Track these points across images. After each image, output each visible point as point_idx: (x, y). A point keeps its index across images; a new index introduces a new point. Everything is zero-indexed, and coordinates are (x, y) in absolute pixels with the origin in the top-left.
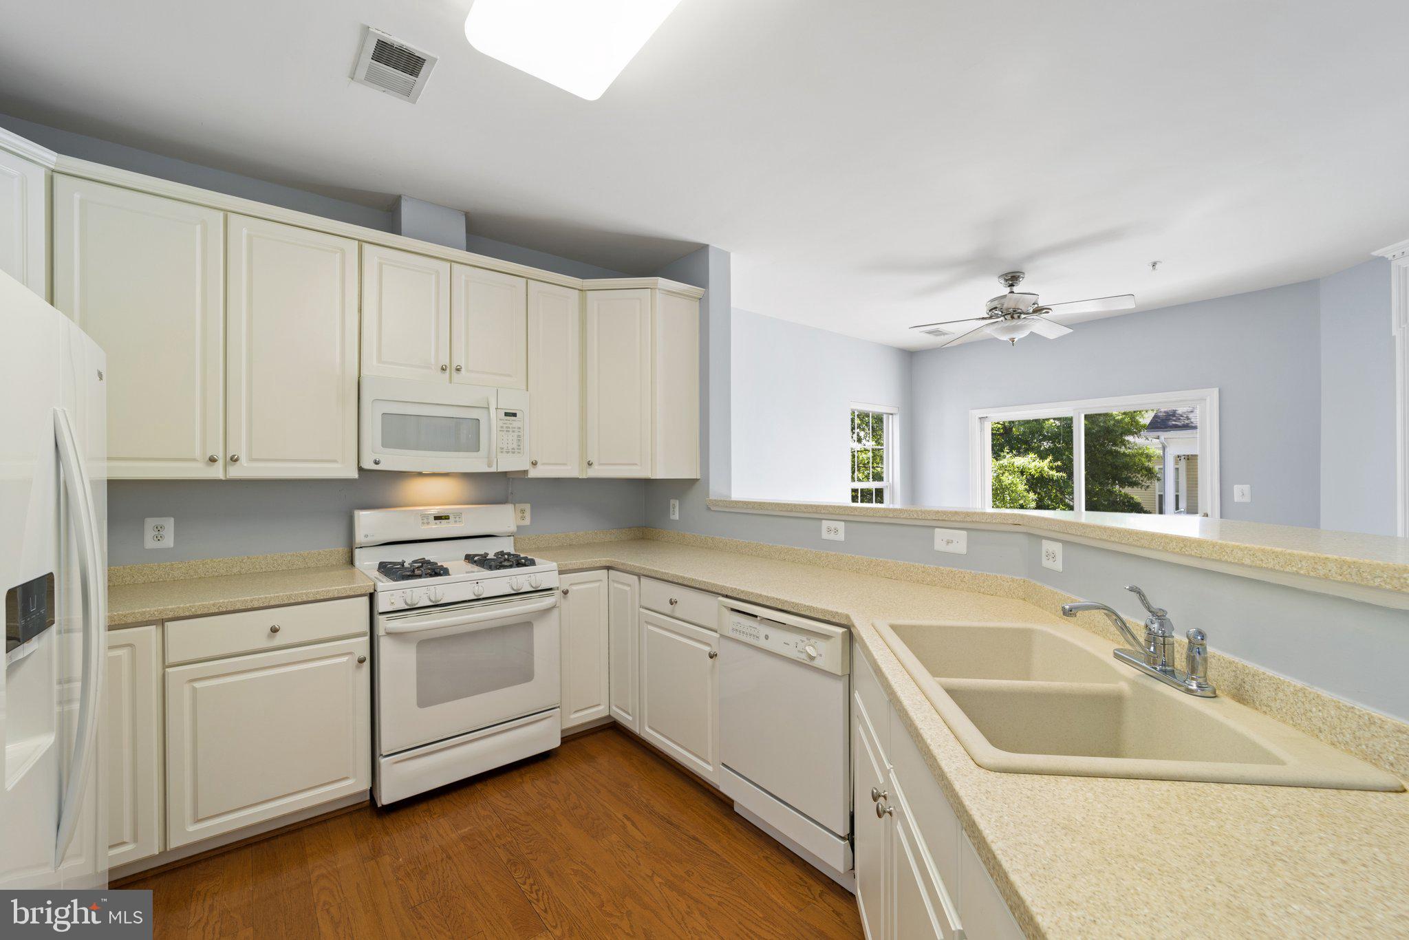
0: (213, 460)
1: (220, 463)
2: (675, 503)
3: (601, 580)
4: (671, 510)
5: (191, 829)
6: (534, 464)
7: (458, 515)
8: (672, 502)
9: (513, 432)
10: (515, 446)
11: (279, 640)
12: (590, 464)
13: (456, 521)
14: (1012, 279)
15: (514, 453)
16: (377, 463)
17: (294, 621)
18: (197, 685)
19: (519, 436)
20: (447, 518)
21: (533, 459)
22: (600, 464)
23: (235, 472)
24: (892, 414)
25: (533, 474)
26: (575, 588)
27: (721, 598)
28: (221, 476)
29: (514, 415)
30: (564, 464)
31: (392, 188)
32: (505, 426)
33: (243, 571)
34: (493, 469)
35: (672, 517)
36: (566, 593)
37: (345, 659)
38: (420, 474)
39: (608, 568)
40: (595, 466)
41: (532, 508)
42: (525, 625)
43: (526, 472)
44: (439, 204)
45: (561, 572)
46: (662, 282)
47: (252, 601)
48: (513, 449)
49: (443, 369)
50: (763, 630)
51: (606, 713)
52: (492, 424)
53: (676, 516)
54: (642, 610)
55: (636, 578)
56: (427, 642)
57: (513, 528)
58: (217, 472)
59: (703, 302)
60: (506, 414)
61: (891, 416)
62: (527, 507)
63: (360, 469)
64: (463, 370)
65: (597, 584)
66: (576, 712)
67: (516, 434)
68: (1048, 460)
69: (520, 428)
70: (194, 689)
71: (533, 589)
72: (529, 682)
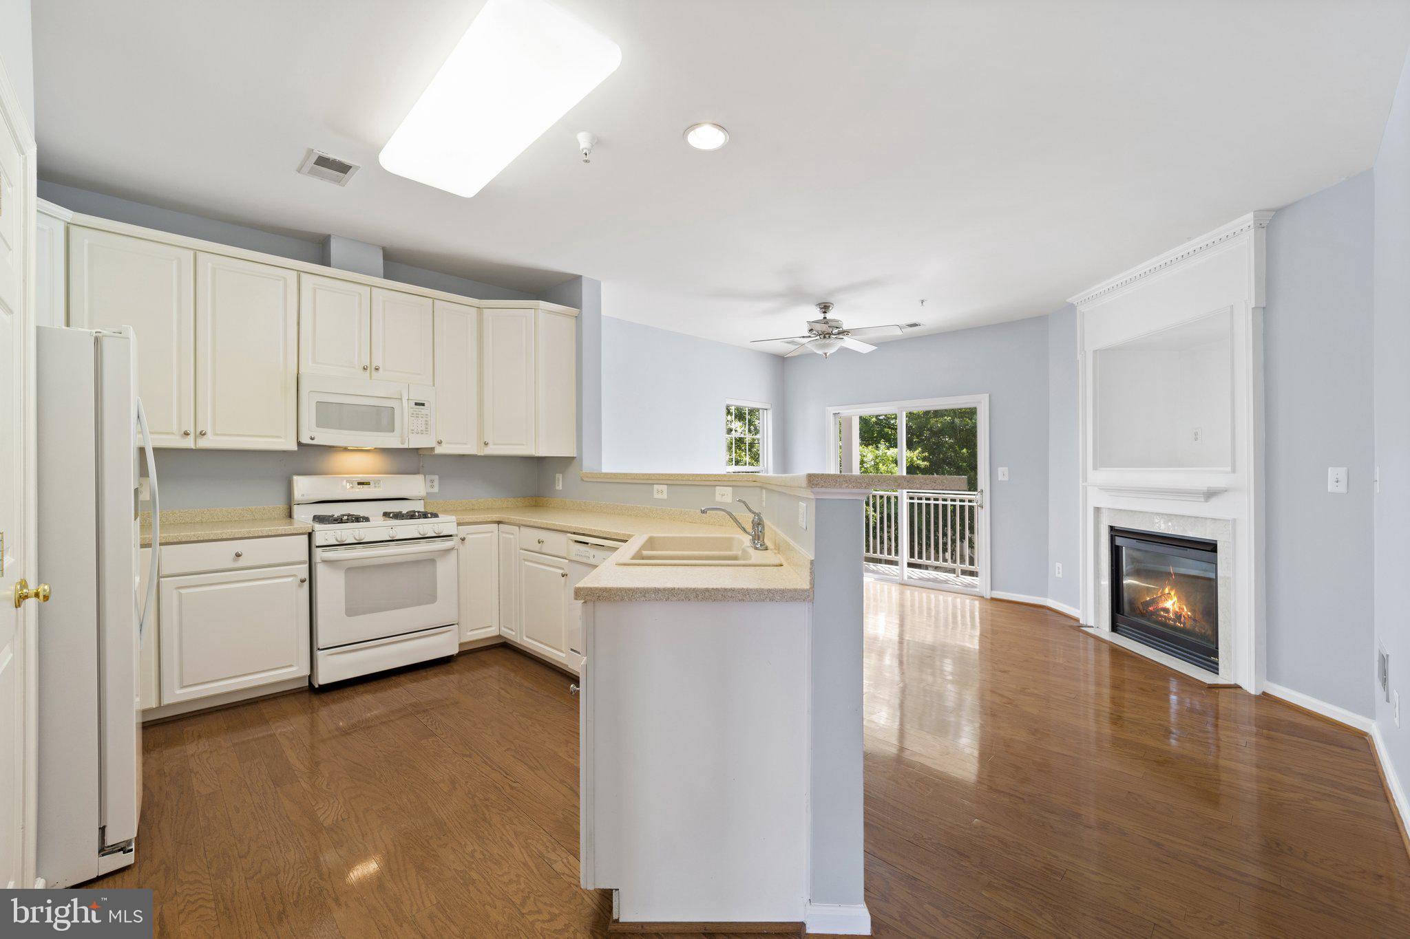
0: (186, 434)
1: (192, 436)
2: (559, 476)
3: (492, 532)
4: (557, 482)
5: (179, 692)
6: (440, 443)
7: (378, 482)
8: (557, 475)
9: (422, 417)
10: (424, 429)
11: (242, 562)
12: (486, 444)
13: (375, 487)
14: (825, 308)
15: (422, 433)
16: (312, 439)
17: (254, 551)
18: (183, 591)
19: (426, 421)
20: (368, 484)
21: (439, 439)
22: (495, 444)
23: (203, 443)
24: (766, 409)
25: (439, 450)
26: (470, 536)
27: (569, 535)
28: (193, 447)
29: (423, 405)
30: (466, 444)
31: (323, 230)
32: (415, 413)
33: (204, 520)
34: (406, 446)
35: (557, 488)
36: (463, 540)
37: (290, 579)
38: (346, 449)
39: (499, 523)
40: (491, 446)
41: (440, 478)
42: (430, 561)
43: (432, 449)
44: (361, 241)
45: (459, 524)
46: (543, 304)
47: (221, 534)
48: (422, 431)
49: (365, 369)
50: (592, 552)
51: (497, 633)
52: (404, 412)
53: (559, 487)
54: (521, 551)
55: (517, 528)
56: (353, 570)
57: (423, 493)
58: (189, 443)
59: (578, 318)
60: (416, 404)
61: (765, 411)
62: (436, 478)
63: (299, 444)
64: (381, 369)
65: (489, 535)
66: (472, 630)
67: (425, 419)
68: (917, 451)
69: (427, 415)
70: (180, 594)
71: (436, 535)
72: (433, 603)
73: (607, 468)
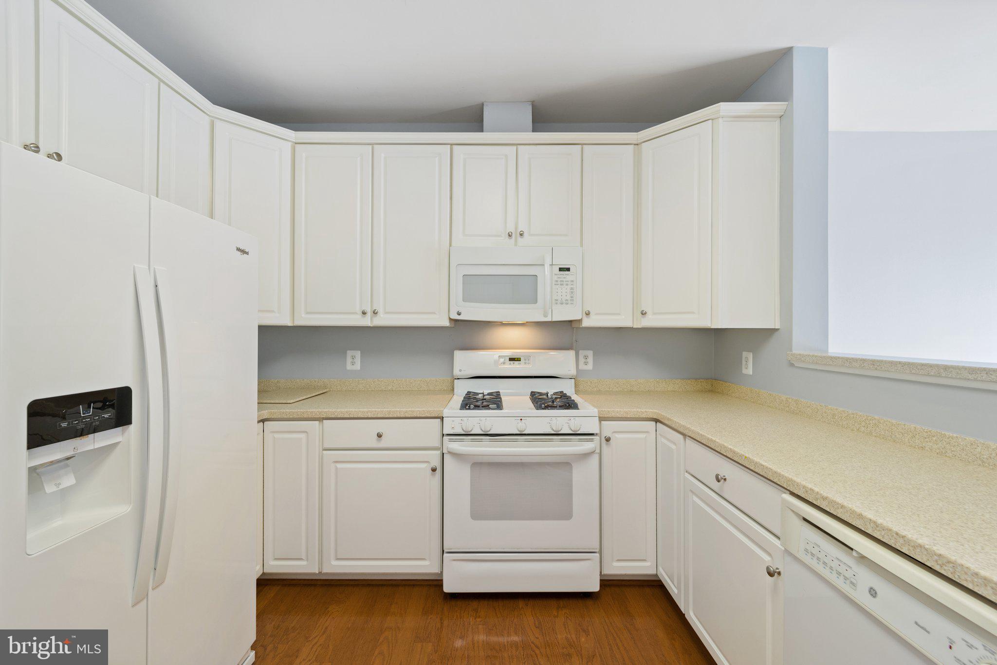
0: (364, 313)
1: (369, 314)
2: (748, 357)
3: (647, 432)
4: (744, 362)
5: (334, 563)
6: (588, 314)
7: (528, 358)
8: (745, 354)
9: (567, 285)
10: (568, 298)
11: (383, 443)
12: (643, 314)
13: (525, 363)
15: (567, 304)
16: (459, 314)
17: (395, 431)
18: (339, 466)
19: (572, 289)
20: (519, 360)
21: (586, 309)
22: (655, 314)
23: (379, 321)
25: (586, 323)
26: (617, 435)
27: (787, 497)
28: (370, 324)
29: (568, 269)
30: (619, 314)
31: (477, 98)
32: (559, 280)
33: (394, 389)
34: (549, 319)
35: (744, 371)
36: (608, 440)
37: (424, 465)
38: (502, 324)
39: (657, 421)
40: (649, 315)
41: (594, 355)
42: (564, 464)
43: (580, 321)
44: (511, 101)
45: (601, 419)
47: (367, 412)
48: (567, 300)
49: (510, 236)
50: (866, 578)
51: (654, 572)
52: (547, 275)
53: (749, 370)
54: (687, 475)
55: (681, 437)
56: (479, 465)
57: (573, 372)
58: (367, 322)
60: (561, 269)
62: (590, 353)
63: (451, 320)
64: (525, 234)
65: (643, 436)
66: (618, 560)
67: (569, 287)
69: (572, 281)
70: (336, 468)
71: (572, 432)
72: (568, 520)
73: (837, 347)
